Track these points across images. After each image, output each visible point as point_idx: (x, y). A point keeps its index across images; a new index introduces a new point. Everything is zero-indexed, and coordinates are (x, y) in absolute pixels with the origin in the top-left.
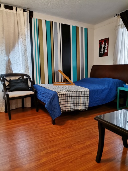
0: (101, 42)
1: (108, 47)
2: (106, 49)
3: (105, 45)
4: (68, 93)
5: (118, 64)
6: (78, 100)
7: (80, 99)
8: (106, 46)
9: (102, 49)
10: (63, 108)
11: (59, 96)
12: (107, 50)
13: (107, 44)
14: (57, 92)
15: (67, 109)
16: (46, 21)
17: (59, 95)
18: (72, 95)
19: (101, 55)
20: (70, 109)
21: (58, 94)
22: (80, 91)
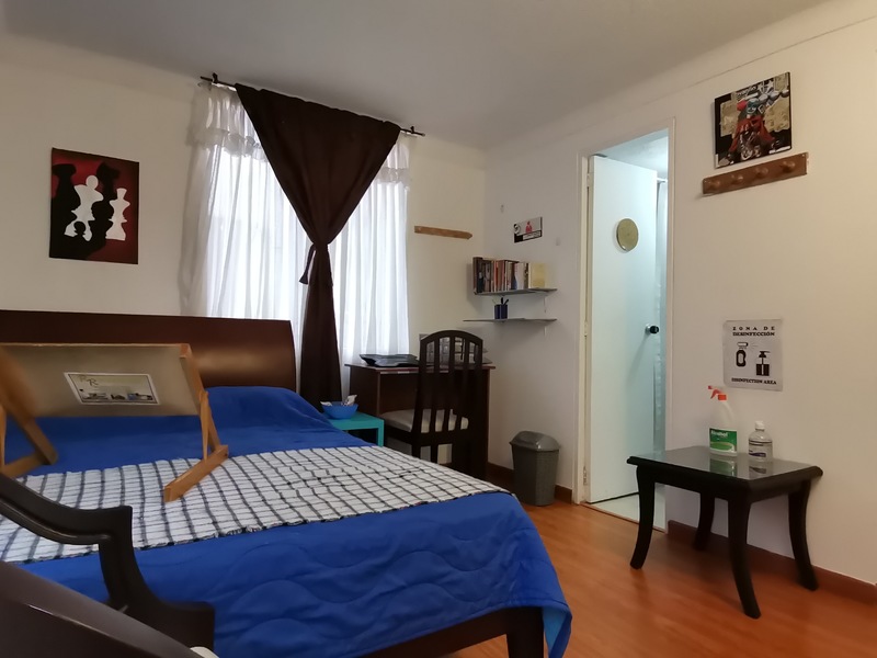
0: (66, 166)
1: (132, 213)
2: (118, 219)
3: (108, 193)
8: (119, 205)
9: (84, 214)
12: (131, 228)
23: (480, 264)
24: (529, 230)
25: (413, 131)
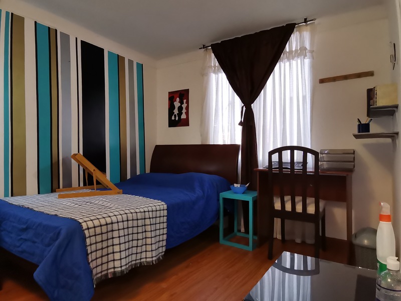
0: (172, 96)
1: (187, 108)
2: (184, 111)
3: (181, 102)
4: (114, 219)
5: (212, 143)
6: (140, 236)
7: (145, 231)
8: (184, 106)
9: (176, 111)
10: (99, 269)
11: (86, 232)
12: (187, 113)
13: (185, 101)
14: (80, 221)
15: (110, 271)
16: (36, 22)
17: (88, 229)
18: (125, 223)
19: (172, 124)
20: (120, 269)
21: (84, 226)
22: (146, 209)
25: (306, 21)
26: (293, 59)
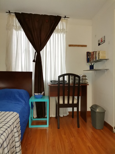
23: (88, 53)
24: (102, 41)
25: (65, 17)
26: (59, 33)
